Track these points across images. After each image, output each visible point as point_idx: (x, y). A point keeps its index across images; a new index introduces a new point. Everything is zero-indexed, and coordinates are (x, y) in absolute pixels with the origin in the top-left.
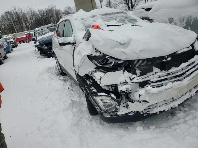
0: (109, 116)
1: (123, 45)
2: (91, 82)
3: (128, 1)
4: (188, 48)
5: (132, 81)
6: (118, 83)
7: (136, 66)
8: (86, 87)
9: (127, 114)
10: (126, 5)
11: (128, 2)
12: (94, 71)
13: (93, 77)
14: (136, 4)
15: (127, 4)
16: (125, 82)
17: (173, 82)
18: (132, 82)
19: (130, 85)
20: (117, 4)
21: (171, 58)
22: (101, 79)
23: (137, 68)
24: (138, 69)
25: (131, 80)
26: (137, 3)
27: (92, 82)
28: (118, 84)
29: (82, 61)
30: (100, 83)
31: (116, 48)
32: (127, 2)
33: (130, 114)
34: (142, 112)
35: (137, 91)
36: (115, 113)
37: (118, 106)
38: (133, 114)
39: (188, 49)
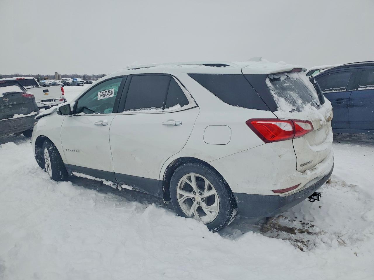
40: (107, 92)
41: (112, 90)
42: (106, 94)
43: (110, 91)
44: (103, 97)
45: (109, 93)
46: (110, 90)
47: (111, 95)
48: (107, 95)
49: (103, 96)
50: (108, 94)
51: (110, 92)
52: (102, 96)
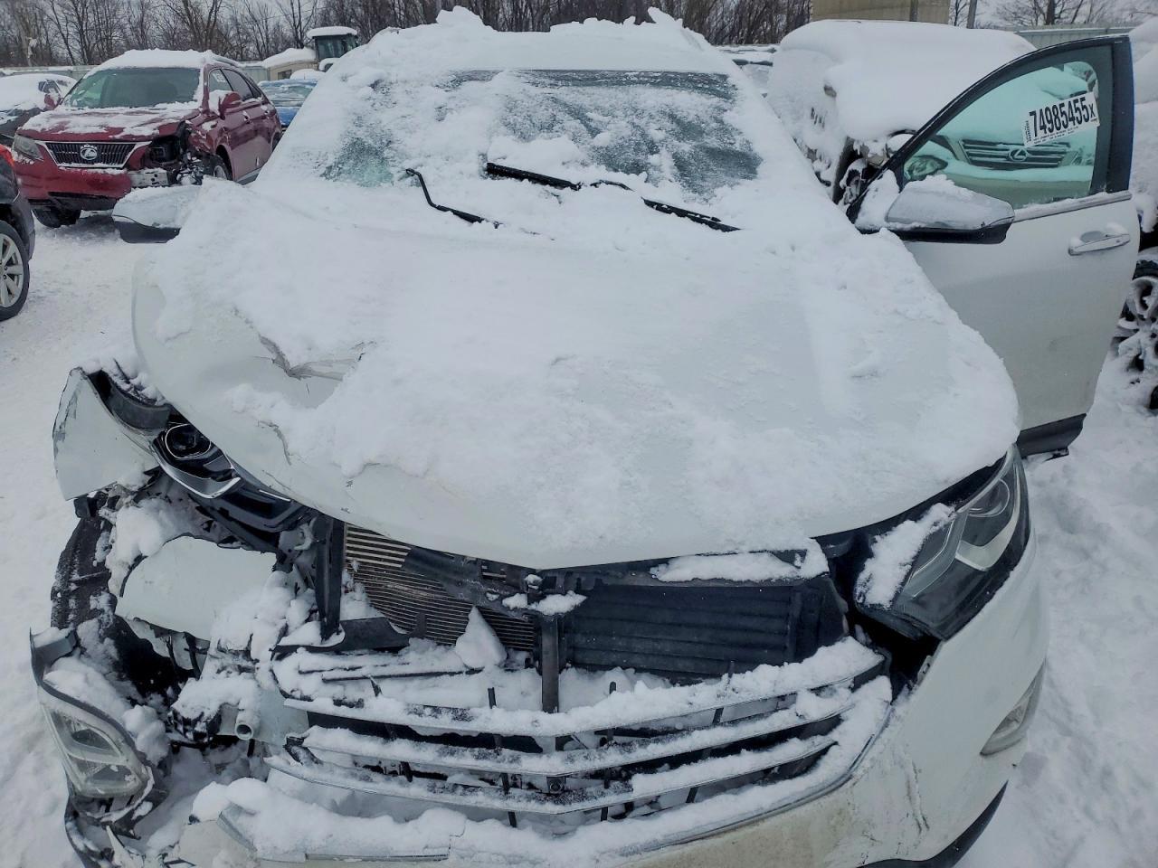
4: (787, 556)
6: (216, 639)
7: (355, 565)
8: (76, 577)
17: (477, 815)
21: (579, 599)
23: (357, 577)
24: (359, 587)
25: (275, 653)
28: (214, 648)
30: (122, 593)
37: (147, 799)
39: (781, 571)
40: (1065, 109)
41: (1083, 99)
42: (1063, 119)
43: (1078, 105)
44: (1051, 131)
45: (1077, 115)
46: (1076, 101)
47: (1087, 120)
48: (1071, 123)
49: (1049, 126)
50: (1072, 119)
51: (1077, 109)
52: (1043, 128)
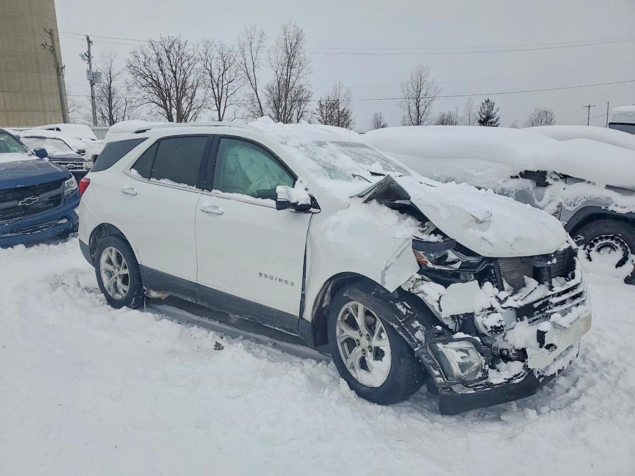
0: (474, 392)
1: (481, 222)
2: (407, 308)
3: (170, 101)
5: (504, 305)
6: (476, 309)
7: (502, 273)
8: (401, 321)
9: (510, 380)
10: (162, 110)
11: (168, 103)
12: (418, 280)
13: (420, 295)
14: (191, 114)
15: (166, 108)
16: (489, 309)
18: (504, 308)
19: (502, 313)
20: (134, 100)
22: (440, 298)
25: (501, 302)
26: (195, 110)
27: (410, 307)
28: (477, 313)
29: (398, 253)
30: (441, 310)
31: (471, 229)
32: (165, 101)
33: (517, 381)
34: (538, 373)
35: (513, 328)
36: (483, 382)
38: (523, 378)
